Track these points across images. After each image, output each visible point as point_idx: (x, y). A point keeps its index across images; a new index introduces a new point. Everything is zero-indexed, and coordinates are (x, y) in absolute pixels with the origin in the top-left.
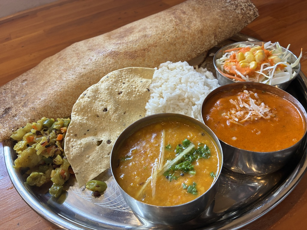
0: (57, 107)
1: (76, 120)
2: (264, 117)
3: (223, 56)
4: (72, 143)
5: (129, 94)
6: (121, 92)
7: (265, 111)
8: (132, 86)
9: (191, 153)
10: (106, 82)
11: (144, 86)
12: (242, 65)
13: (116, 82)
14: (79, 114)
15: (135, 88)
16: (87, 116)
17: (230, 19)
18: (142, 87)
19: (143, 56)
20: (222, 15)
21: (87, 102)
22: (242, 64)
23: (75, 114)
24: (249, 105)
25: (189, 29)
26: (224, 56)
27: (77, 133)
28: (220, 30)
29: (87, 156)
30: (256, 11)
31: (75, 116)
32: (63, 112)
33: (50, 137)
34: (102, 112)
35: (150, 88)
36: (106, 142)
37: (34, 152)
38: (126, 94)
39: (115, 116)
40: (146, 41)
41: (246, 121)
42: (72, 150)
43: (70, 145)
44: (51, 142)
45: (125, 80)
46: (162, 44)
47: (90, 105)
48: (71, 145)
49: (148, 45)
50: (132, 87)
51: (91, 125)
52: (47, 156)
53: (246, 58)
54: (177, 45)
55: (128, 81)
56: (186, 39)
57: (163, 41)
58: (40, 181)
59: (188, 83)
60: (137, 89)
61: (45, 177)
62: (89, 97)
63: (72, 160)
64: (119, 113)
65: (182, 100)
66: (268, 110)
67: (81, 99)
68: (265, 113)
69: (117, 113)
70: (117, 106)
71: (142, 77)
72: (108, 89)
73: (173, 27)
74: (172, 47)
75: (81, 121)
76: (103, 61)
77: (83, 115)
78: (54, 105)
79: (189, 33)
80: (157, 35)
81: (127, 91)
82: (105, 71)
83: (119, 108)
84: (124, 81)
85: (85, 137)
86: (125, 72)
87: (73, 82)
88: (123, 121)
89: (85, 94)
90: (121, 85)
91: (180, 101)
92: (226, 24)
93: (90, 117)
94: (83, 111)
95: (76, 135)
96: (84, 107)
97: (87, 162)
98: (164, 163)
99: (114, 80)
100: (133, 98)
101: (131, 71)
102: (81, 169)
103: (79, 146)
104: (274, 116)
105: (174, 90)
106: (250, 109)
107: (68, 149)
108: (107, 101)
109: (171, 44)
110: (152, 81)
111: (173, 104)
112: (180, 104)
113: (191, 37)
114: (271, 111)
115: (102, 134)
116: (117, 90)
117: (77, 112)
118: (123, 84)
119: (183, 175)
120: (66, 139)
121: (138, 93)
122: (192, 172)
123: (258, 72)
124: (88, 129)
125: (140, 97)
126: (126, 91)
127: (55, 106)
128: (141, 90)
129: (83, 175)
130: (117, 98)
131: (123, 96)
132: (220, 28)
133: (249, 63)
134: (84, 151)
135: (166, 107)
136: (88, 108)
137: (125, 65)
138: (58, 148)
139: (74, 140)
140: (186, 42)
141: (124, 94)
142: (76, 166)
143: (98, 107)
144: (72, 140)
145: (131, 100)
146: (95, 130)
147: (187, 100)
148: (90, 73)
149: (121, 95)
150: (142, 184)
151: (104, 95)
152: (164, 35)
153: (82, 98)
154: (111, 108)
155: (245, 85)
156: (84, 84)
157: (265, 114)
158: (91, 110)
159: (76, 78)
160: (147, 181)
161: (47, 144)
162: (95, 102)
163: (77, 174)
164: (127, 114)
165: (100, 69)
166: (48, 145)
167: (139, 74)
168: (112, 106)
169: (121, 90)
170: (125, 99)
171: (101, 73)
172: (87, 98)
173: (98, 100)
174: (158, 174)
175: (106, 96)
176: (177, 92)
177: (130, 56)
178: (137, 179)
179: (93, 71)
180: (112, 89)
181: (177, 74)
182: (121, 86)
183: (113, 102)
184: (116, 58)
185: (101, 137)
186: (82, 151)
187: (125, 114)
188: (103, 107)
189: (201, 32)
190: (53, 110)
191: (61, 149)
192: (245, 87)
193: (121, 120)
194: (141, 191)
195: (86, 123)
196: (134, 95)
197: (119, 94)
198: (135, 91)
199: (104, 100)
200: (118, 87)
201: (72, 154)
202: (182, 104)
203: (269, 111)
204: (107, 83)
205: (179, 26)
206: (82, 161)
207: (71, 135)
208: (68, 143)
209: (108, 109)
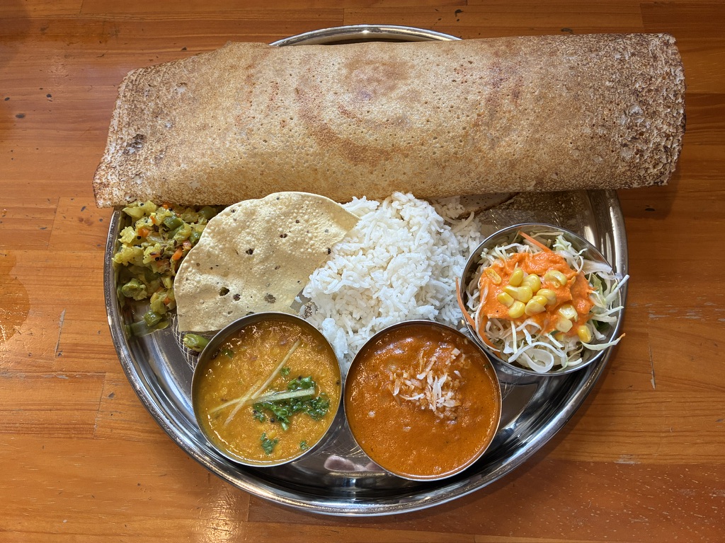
1: (206, 245)
2: (436, 412)
4: (189, 274)
5: (296, 244)
6: (286, 236)
7: (446, 404)
8: (308, 232)
9: (302, 400)
10: (272, 207)
11: (326, 241)
12: (503, 296)
13: (287, 215)
14: (214, 235)
15: (311, 239)
16: (224, 245)
18: (322, 243)
21: (230, 226)
22: (505, 293)
23: (209, 233)
27: (200, 262)
31: (208, 237)
33: (165, 246)
34: (244, 252)
35: (335, 250)
36: (232, 296)
37: (141, 255)
38: (291, 243)
39: (259, 268)
41: (409, 402)
42: (185, 284)
43: (185, 276)
44: (165, 255)
45: (302, 217)
47: (231, 234)
48: (187, 276)
50: (306, 235)
52: (155, 270)
55: (307, 221)
57: (425, 150)
58: (138, 294)
60: (312, 242)
61: (146, 293)
62: (235, 220)
63: (181, 297)
64: (266, 266)
66: (453, 406)
67: (224, 216)
68: (444, 406)
69: (264, 265)
70: (269, 253)
71: (335, 220)
72: (268, 222)
74: (436, 171)
75: (211, 250)
77: (219, 241)
78: (196, 185)
79: (484, 157)
80: (422, 132)
81: (295, 240)
83: (271, 259)
84: (299, 219)
85: (209, 274)
86: (310, 202)
89: (234, 211)
90: (291, 223)
93: (227, 248)
94: (221, 235)
95: (198, 265)
96: (224, 232)
97: (198, 308)
98: (263, 392)
99: (284, 209)
100: (298, 254)
101: (321, 204)
102: (187, 312)
103: (195, 284)
107: (180, 281)
108: (258, 239)
110: (346, 236)
115: (233, 280)
116: (281, 229)
117: (213, 231)
118: (295, 223)
120: (184, 264)
121: (310, 248)
122: (284, 425)
123: (513, 327)
124: (219, 264)
125: (310, 257)
126: (293, 238)
127: (197, 187)
128: (318, 246)
129: (188, 321)
130: (276, 241)
131: (284, 244)
134: (199, 293)
136: (228, 236)
139: (194, 271)
141: (288, 241)
142: (183, 306)
143: (243, 241)
144: (190, 269)
145: (295, 255)
146: (227, 270)
148: (270, 155)
149: (284, 240)
150: (224, 401)
151: (257, 227)
152: (435, 138)
153: (228, 215)
154: (259, 254)
157: (442, 409)
158: (231, 241)
161: (159, 256)
162: (240, 233)
163: (181, 316)
164: (280, 270)
166: (162, 257)
167: (332, 214)
168: (261, 251)
169: (286, 232)
170: (285, 249)
172: (232, 221)
173: (248, 230)
174: (246, 401)
175: (261, 231)
178: (224, 391)
180: (274, 224)
182: (290, 225)
183: (266, 245)
185: (231, 283)
186: (197, 292)
187: (277, 270)
188: (249, 245)
191: (174, 272)
193: (265, 278)
194: (218, 408)
195: (218, 256)
196: (302, 250)
197: (281, 236)
198: (308, 243)
199: (255, 235)
200: (285, 225)
201: (183, 290)
204: (271, 209)
205: (477, 131)
206: (193, 304)
207: (192, 262)
208: (183, 271)
209: (254, 253)
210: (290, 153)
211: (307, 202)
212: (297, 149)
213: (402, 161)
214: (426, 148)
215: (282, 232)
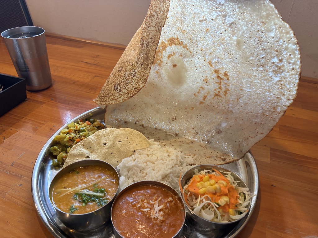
2: (153, 220)
7: (159, 217)
8: (129, 143)
9: (97, 197)
13: (125, 135)
18: (133, 147)
21: (103, 133)
22: (199, 183)
23: (94, 136)
27: (85, 145)
34: (103, 144)
35: (137, 151)
39: (105, 151)
42: (75, 150)
47: (102, 136)
48: (77, 148)
51: (94, 146)
52: (67, 144)
55: (131, 139)
58: (55, 152)
62: (106, 132)
63: (70, 155)
66: (162, 219)
69: (108, 150)
70: (112, 146)
75: (92, 141)
77: (96, 139)
81: (124, 144)
83: (111, 149)
84: (128, 137)
85: (86, 149)
86: (135, 133)
96: (99, 135)
98: (83, 189)
102: (69, 162)
103: (79, 151)
108: (110, 140)
116: (120, 139)
119: (80, 201)
120: (79, 143)
121: (128, 148)
122: (84, 204)
124: (91, 147)
125: (126, 151)
130: (116, 143)
138: (73, 144)
141: (121, 143)
142: (69, 158)
143: (104, 140)
144: (80, 146)
145: (121, 149)
146: (93, 150)
150: (65, 188)
151: (112, 136)
153: (104, 130)
155: (178, 196)
157: (156, 219)
158: (100, 139)
160: (68, 189)
162: (105, 137)
163: (66, 162)
164: (113, 155)
166: (71, 140)
168: (109, 144)
170: (119, 146)
173: (108, 137)
174: (74, 191)
178: (67, 184)
180: (118, 136)
182: (124, 138)
183: (112, 143)
185: (92, 155)
186: (77, 154)
193: (105, 155)
194: (60, 190)
196: (124, 148)
201: (73, 152)
204: (120, 132)
206: (73, 159)
207: (82, 143)
209: (106, 145)
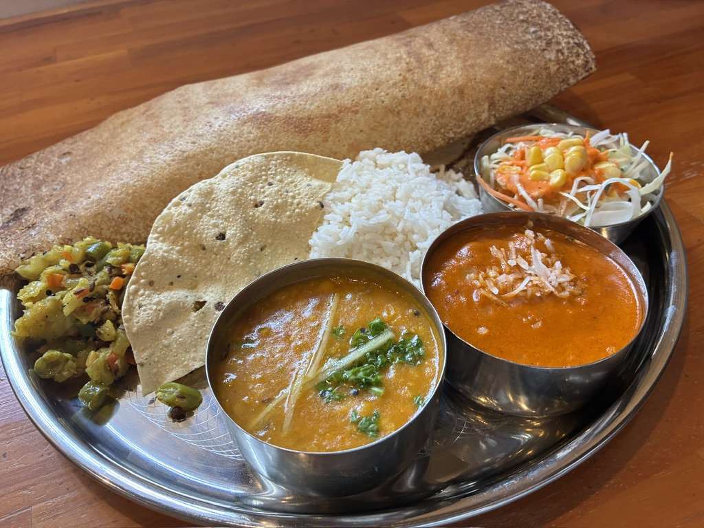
0: (122, 219)
1: (157, 251)
2: (556, 293)
3: (499, 150)
4: (141, 298)
5: (278, 209)
7: (561, 280)
8: (287, 192)
9: (382, 350)
10: (232, 177)
11: (312, 196)
12: (534, 174)
13: (254, 180)
14: (165, 239)
15: (294, 197)
16: (182, 245)
17: (530, 71)
18: (309, 198)
19: (325, 130)
20: (513, 58)
21: (184, 214)
22: (533, 172)
23: (157, 238)
24: (530, 263)
25: (435, 82)
26: (501, 151)
27: (153, 279)
28: (502, 91)
29: (169, 330)
30: (590, 60)
31: (156, 243)
32: (134, 232)
33: (96, 280)
34: (213, 240)
35: (327, 201)
36: (212, 306)
37: (59, 307)
38: (272, 208)
39: (240, 253)
40: (334, 98)
41: (517, 297)
42: (139, 314)
43: (135, 303)
44: (97, 292)
45: (273, 178)
46: (371, 109)
47: (189, 224)
48: (138, 302)
49: (338, 107)
50: (287, 195)
51: (187, 266)
52: (84, 321)
53: (545, 160)
54: (403, 115)
55: (281, 181)
56: (424, 103)
57: (373, 102)
58: (63, 370)
59: (410, 199)
60: (296, 201)
61: (74, 365)
62: (190, 205)
63: (136, 335)
64: (249, 247)
65: (391, 235)
66: (569, 279)
67: (173, 208)
68: (560, 284)
69: (245, 247)
70: (248, 230)
71: (313, 175)
72: (234, 193)
73: (400, 75)
74: (392, 119)
75: (166, 254)
76: (236, 131)
77: (173, 243)
78: (117, 212)
79: (432, 91)
80: (363, 87)
81: (275, 203)
82: (236, 153)
83: (252, 237)
84: (270, 180)
85: (171, 290)
86: (276, 160)
87: (165, 169)
88: (255, 265)
89: (184, 199)
90: (263, 187)
91: (387, 237)
92: (518, 81)
93: (188, 247)
94: (175, 233)
95: (151, 283)
96: (178, 226)
97: (166, 342)
98: (322, 363)
99: (249, 174)
100: (284, 219)
101: (291, 161)
102: (151, 355)
103: (154, 307)
104: (577, 292)
105: (377, 211)
106: (529, 272)
107: (130, 310)
108: (226, 219)
109: (390, 110)
110: (333, 187)
111: (369, 242)
112: (383, 243)
113: (436, 99)
114: (574, 282)
115: (207, 288)
116: (252, 197)
117: (161, 233)
118: (267, 187)
119: (357, 394)
120: (130, 288)
121: (297, 208)
122: (376, 389)
123: (565, 194)
124: (180, 273)
125: (301, 218)
126: (271, 201)
127: (120, 215)
128: (305, 202)
129: (155, 370)
130: (251, 213)
131: (263, 212)
132: (504, 88)
133: (550, 172)
134: (164, 318)
135: (353, 245)
136: (186, 229)
137: (282, 145)
138: (111, 305)
139: (147, 292)
140: (424, 110)
141: (267, 207)
142: (142, 348)
143: (207, 228)
144: (141, 292)
145: (281, 222)
146: (194, 278)
147: (400, 237)
148: (204, 154)
149: (261, 209)
150: (266, 401)
151: (222, 205)
152: (377, 89)
153: (177, 205)
154: (234, 235)
155: (531, 220)
156: (188, 176)
157: (561, 287)
158: (190, 234)
159: (173, 160)
160: (278, 398)
161: (89, 295)
162: (201, 218)
163: (142, 365)
164: (267, 251)
165: (228, 147)
166: (90, 298)
167: (307, 169)
168: (236, 230)
169: (261, 198)
170: (267, 218)
171: (227, 156)
172: (186, 207)
173: (210, 213)
174: (304, 385)
175: (228, 207)
176: (383, 217)
177: (296, 127)
178: (259, 389)
179: (212, 150)
180: (242, 194)
181: (389, 179)
182: (262, 190)
183: (240, 222)
184: (264, 128)
185: (205, 293)
186: (160, 318)
187: (263, 252)
188: (217, 229)
189: (461, 91)
190: (114, 223)
191: (116, 308)
192: (531, 223)
193: (252, 264)
194: (262, 415)
195: (177, 261)
196: (288, 213)
197: (256, 206)
198: (292, 204)
199: (222, 215)
200: (256, 192)
201: (137, 323)
202: (389, 244)
203: (571, 281)
204: (233, 179)
205: (413, 74)
206: (157, 340)
207: (142, 281)
208: (131, 297)
209: (227, 236)
210: (227, 145)
211: (274, 162)
212: (235, 139)
213: (354, 118)
214: (372, 99)
215: (255, 200)
